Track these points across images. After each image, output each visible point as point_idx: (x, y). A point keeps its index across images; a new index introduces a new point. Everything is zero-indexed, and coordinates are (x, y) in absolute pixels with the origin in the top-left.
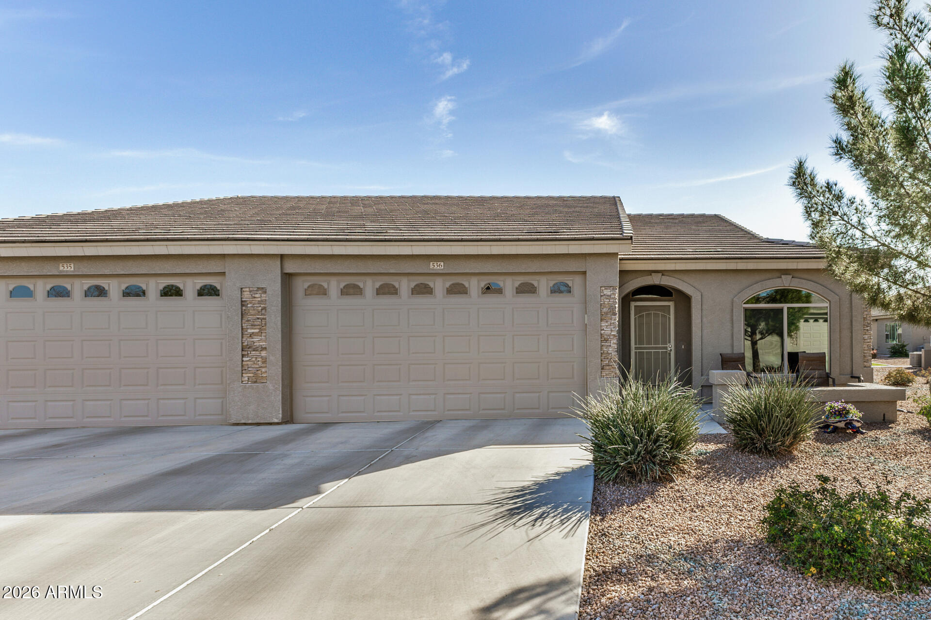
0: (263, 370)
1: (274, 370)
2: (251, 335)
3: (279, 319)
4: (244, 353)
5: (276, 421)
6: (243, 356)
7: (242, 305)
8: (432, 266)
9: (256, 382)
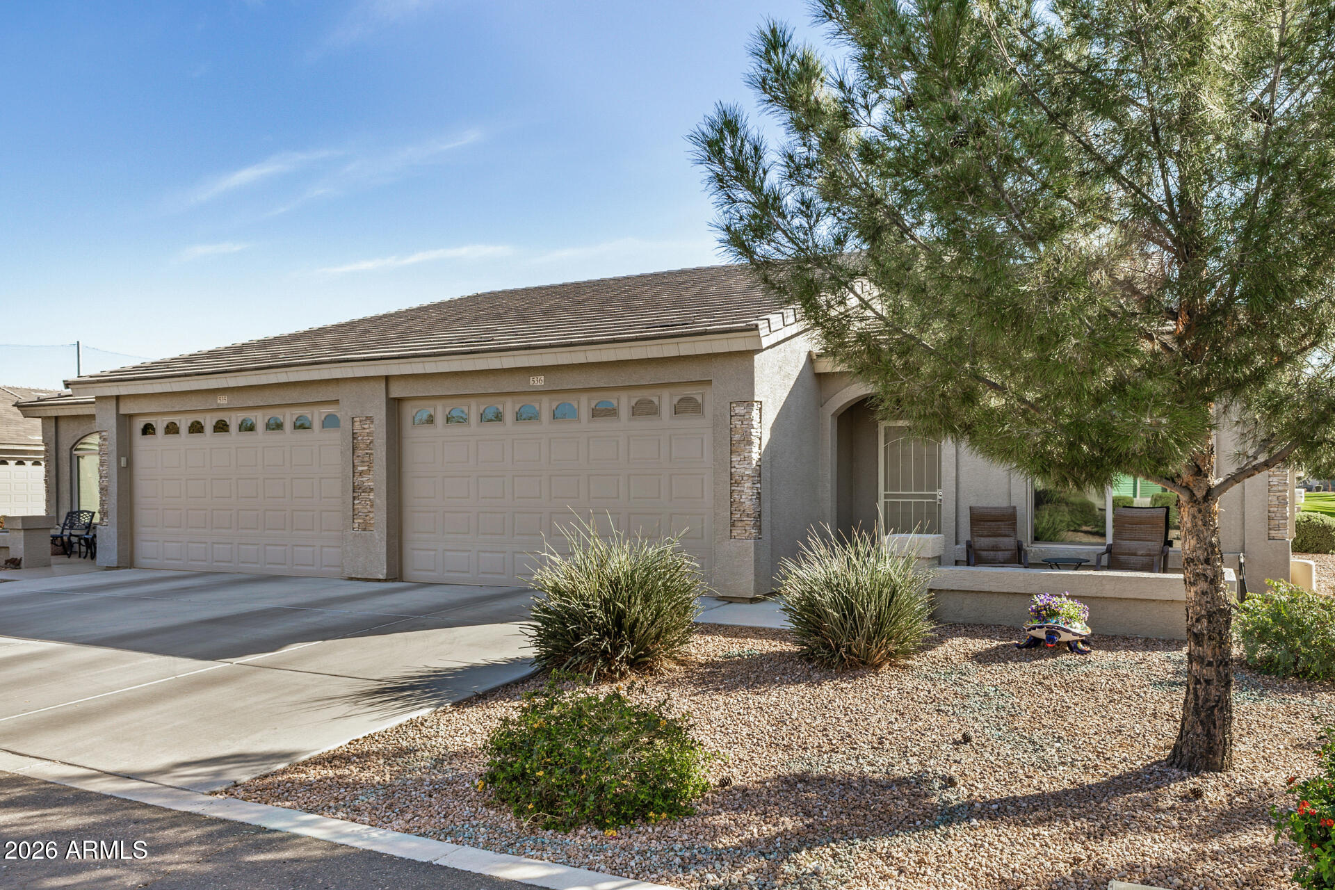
0: (371, 515)
1: (379, 518)
2: (361, 473)
3: (384, 453)
4: (356, 494)
5: (381, 577)
6: (354, 498)
7: (354, 438)
8: (531, 383)
9: (364, 530)
